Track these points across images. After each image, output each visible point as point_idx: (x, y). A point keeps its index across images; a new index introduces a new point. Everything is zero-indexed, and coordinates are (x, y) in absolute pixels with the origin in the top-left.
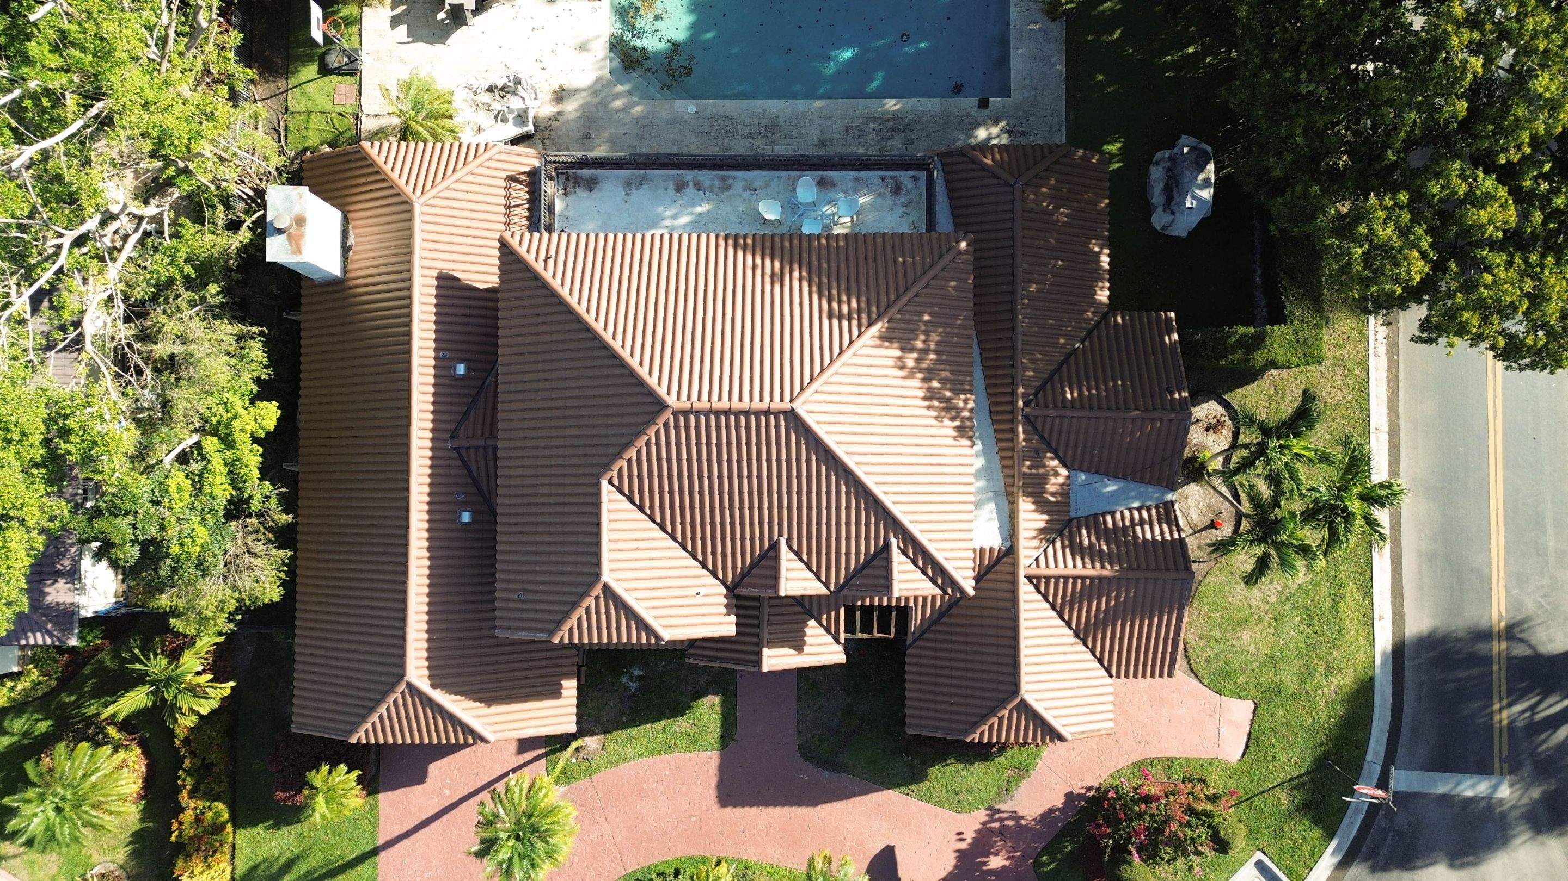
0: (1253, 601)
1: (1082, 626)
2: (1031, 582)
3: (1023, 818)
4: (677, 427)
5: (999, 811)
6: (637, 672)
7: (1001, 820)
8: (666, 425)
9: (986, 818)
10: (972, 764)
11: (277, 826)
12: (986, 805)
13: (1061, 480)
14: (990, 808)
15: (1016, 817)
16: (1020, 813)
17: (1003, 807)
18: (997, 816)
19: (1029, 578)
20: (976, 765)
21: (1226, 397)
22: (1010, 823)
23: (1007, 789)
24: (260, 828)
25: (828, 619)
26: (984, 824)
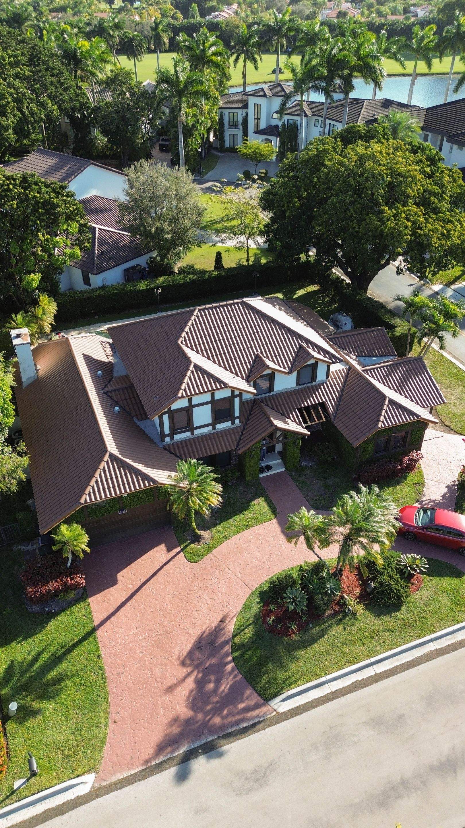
4: (202, 316)
7: (428, 504)
8: (198, 317)
11: (25, 639)
12: (415, 501)
16: (433, 499)
17: (423, 499)
22: (432, 503)
23: (419, 492)
24: (14, 644)
25: (293, 417)
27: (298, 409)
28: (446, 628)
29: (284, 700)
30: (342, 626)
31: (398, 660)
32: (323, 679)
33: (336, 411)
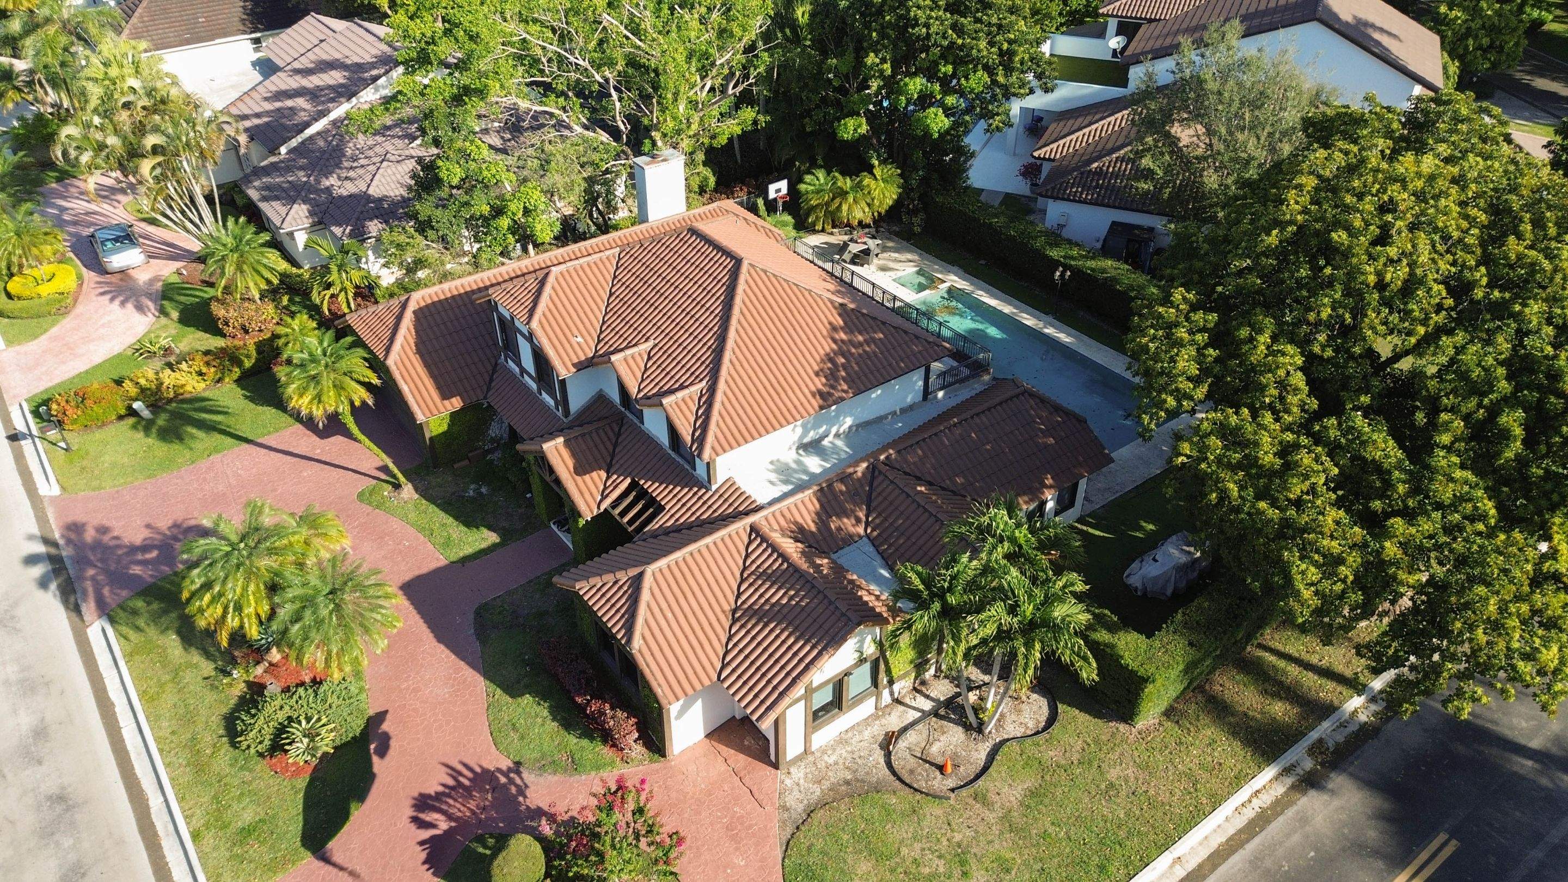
0: (904, 851)
1: (746, 606)
2: (750, 535)
3: (525, 797)
5: (519, 773)
6: (484, 490)
7: (511, 781)
9: (504, 768)
10: (554, 719)
12: (517, 759)
13: (852, 530)
14: (518, 764)
15: (521, 792)
16: (528, 793)
17: (525, 775)
18: (512, 775)
19: (753, 529)
20: (555, 724)
21: (1060, 706)
22: (513, 790)
23: (546, 765)
26: (499, 770)
27: (633, 480)
28: (186, 817)
29: (103, 631)
30: (213, 673)
31: (139, 754)
32: (122, 663)
33: (655, 535)
